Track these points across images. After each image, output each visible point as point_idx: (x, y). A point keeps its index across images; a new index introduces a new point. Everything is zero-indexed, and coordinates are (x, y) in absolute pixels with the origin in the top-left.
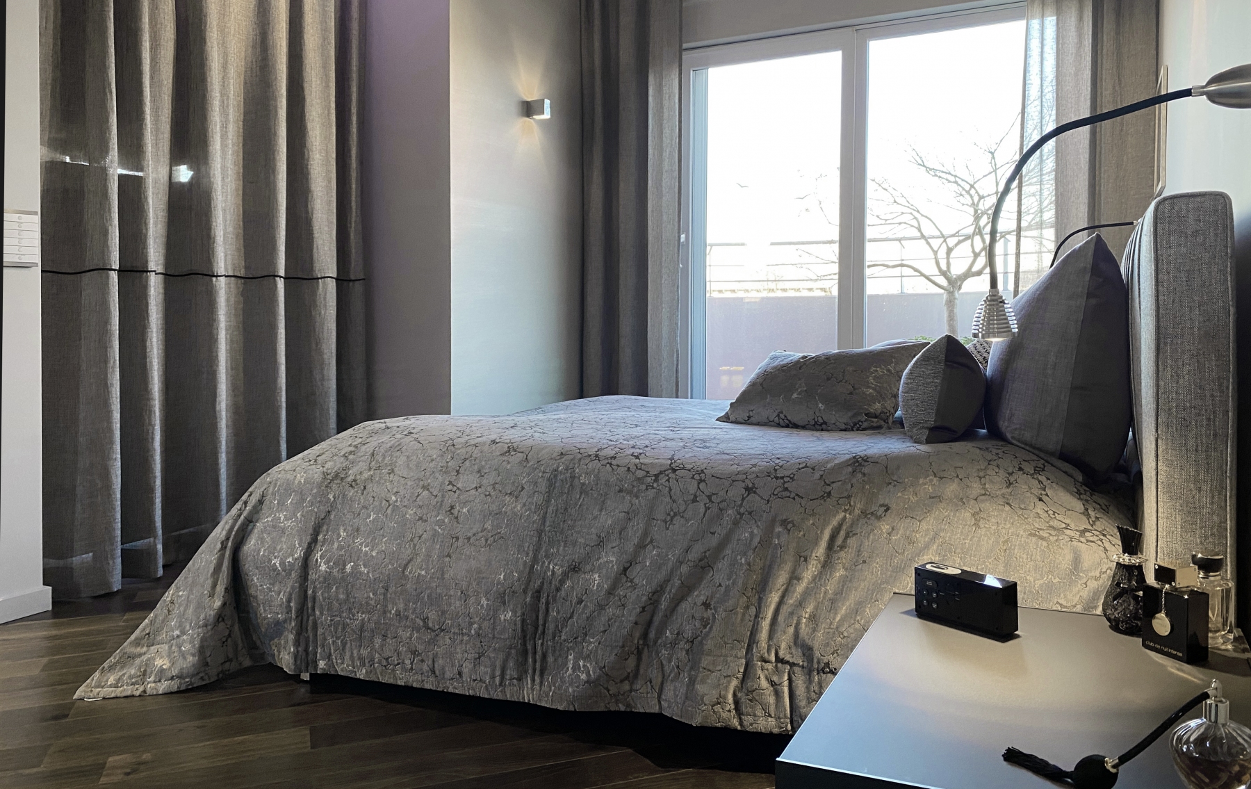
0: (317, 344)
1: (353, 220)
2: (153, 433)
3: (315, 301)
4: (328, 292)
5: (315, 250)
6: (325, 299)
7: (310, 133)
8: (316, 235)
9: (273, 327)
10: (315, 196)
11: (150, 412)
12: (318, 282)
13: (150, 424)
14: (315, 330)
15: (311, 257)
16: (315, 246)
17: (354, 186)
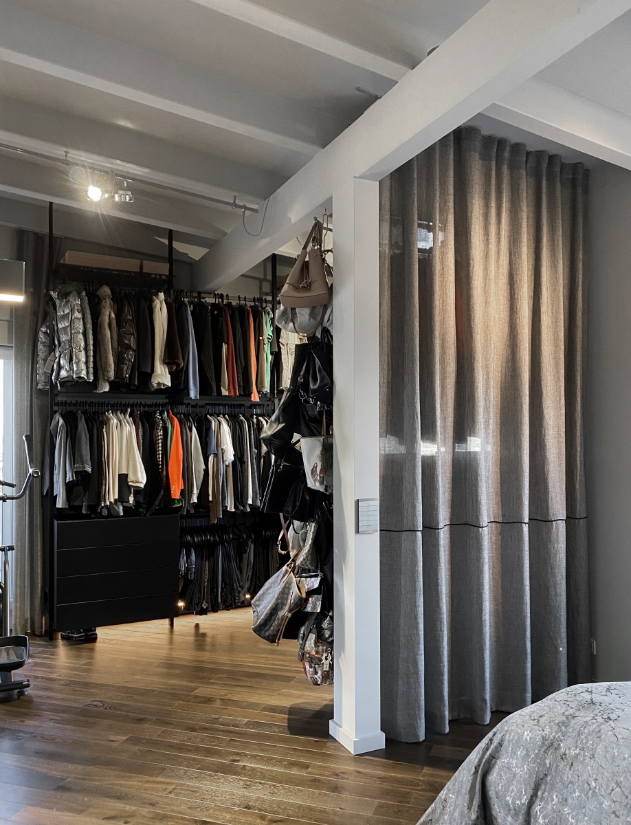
0: (552, 569)
1: (578, 474)
2: (443, 637)
3: (550, 538)
4: (560, 530)
5: (550, 501)
6: (557, 536)
7: (546, 417)
8: (551, 489)
9: (521, 559)
10: (549, 462)
11: (441, 622)
12: (552, 524)
13: (441, 630)
14: (550, 559)
15: (547, 505)
16: (550, 498)
17: (579, 449)
